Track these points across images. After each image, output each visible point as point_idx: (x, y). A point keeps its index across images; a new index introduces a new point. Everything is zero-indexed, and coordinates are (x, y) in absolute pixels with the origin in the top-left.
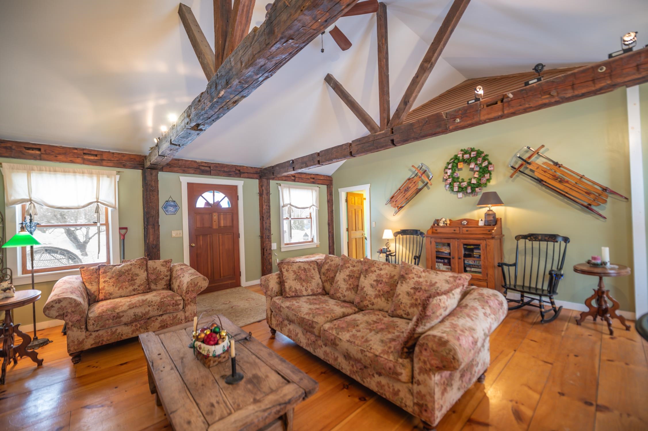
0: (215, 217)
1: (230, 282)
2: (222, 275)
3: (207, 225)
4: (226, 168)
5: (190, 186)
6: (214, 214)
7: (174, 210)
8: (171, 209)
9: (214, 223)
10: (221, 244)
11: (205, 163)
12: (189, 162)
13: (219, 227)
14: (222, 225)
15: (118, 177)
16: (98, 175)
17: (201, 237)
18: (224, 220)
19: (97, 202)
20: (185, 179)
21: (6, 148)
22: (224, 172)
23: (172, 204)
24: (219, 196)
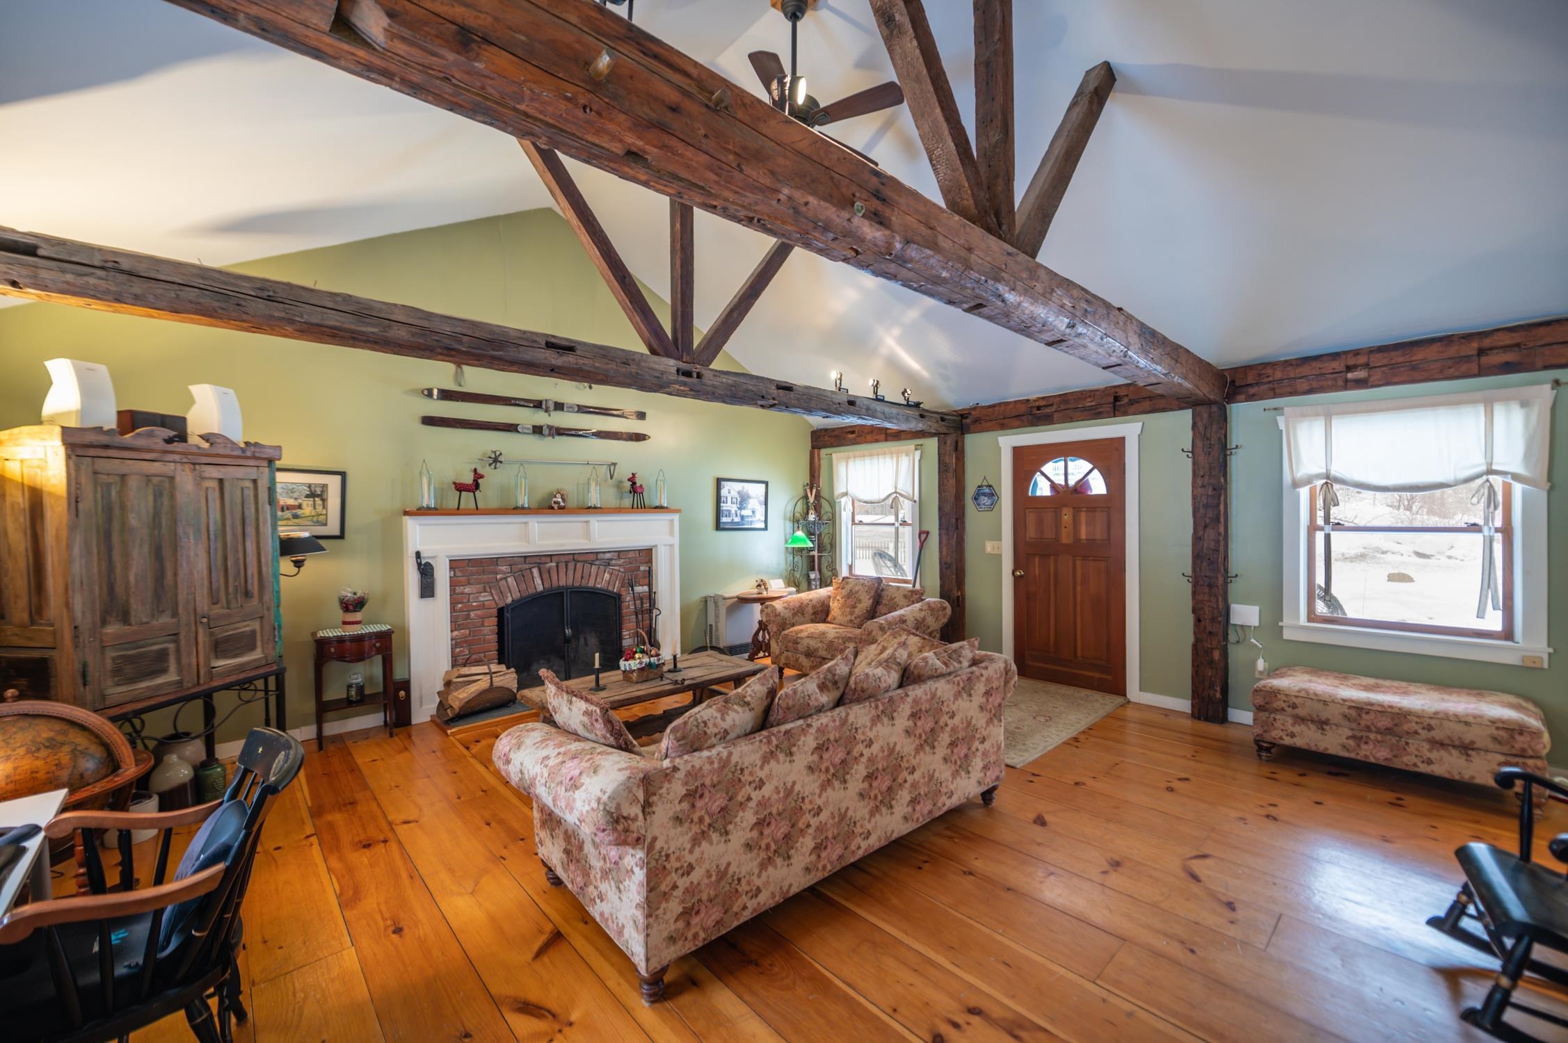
0: (1067, 516)
1: (1097, 675)
2: (1079, 654)
3: (1049, 534)
4: (1089, 400)
5: (1018, 452)
6: (1065, 510)
7: (989, 502)
8: (985, 500)
9: (1064, 531)
10: (1079, 580)
11: (1043, 398)
12: (1012, 406)
13: (1077, 540)
14: (1083, 536)
15: (918, 453)
16: (898, 453)
17: (1037, 560)
18: (1087, 524)
19: (896, 492)
20: (1009, 441)
21: (835, 436)
22: (1084, 409)
23: (987, 490)
24: (1079, 468)
